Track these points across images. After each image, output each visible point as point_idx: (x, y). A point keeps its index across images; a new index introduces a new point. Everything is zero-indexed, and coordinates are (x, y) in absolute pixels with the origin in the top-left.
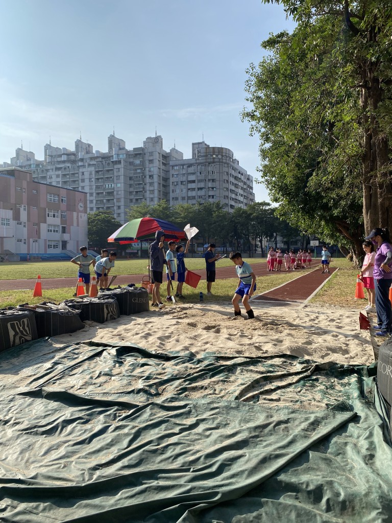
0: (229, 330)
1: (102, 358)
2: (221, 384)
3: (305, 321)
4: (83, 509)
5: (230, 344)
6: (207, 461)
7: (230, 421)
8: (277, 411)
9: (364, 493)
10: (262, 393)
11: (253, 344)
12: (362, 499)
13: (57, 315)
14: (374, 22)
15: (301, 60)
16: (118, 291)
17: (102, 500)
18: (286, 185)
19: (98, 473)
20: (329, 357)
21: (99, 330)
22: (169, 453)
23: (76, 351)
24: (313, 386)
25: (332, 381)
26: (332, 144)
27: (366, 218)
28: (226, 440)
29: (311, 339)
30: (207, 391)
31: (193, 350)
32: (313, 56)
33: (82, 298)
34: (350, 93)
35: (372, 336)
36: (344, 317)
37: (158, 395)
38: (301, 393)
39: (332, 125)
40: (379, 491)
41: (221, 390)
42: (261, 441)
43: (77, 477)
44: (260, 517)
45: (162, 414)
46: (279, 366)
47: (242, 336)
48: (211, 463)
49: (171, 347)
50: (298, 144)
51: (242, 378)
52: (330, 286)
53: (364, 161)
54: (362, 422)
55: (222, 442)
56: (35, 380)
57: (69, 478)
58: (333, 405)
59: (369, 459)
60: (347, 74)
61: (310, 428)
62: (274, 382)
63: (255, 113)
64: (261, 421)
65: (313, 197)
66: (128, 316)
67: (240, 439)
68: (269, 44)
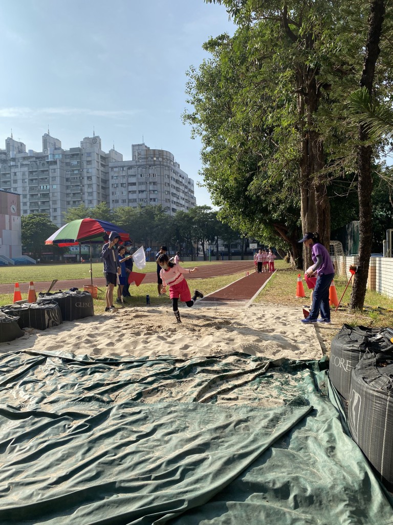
1: (45, 366)
2: (177, 385)
3: (252, 319)
6: (169, 467)
7: (189, 424)
8: (236, 410)
9: (329, 486)
10: (219, 393)
12: (328, 492)
14: (311, 29)
15: (242, 63)
16: (59, 296)
20: (280, 353)
21: (40, 338)
22: (128, 462)
24: (268, 383)
25: (287, 377)
27: (303, 220)
28: (186, 444)
29: (261, 337)
30: (163, 394)
32: (254, 60)
33: (19, 304)
34: (291, 98)
35: (318, 332)
36: (288, 315)
37: (110, 402)
38: (258, 390)
39: (271, 130)
40: (344, 483)
41: (178, 393)
42: (223, 442)
44: (229, 521)
48: (173, 468)
50: (240, 147)
52: (271, 286)
53: (301, 166)
54: (319, 416)
55: (182, 446)
58: (289, 401)
59: (330, 452)
61: (270, 425)
62: (230, 381)
63: (196, 116)
64: (220, 421)
65: (254, 201)
66: (71, 322)
67: (201, 442)
68: (211, 46)
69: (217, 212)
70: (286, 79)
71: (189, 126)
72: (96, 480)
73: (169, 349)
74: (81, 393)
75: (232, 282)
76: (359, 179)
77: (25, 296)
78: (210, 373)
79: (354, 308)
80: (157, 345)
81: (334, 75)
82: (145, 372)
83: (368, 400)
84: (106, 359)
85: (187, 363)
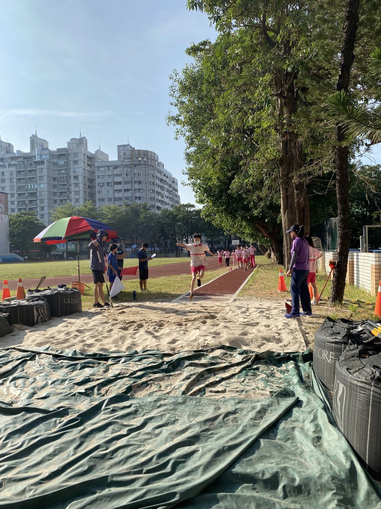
1: (36, 362)
2: (165, 379)
3: (236, 313)
6: (159, 461)
7: (178, 417)
8: (224, 402)
9: (317, 475)
10: (207, 386)
12: (316, 482)
14: (289, 37)
15: (223, 68)
16: (48, 292)
18: (210, 186)
20: (265, 346)
21: (29, 334)
22: (120, 456)
24: (255, 375)
25: (272, 369)
26: (254, 150)
27: (283, 217)
28: (176, 437)
29: (246, 330)
30: (152, 388)
32: (234, 64)
33: (9, 300)
34: (270, 100)
35: (300, 324)
36: (271, 308)
38: (245, 382)
39: (252, 131)
40: (331, 472)
41: (167, 386)
42: (212, 434)
48: (164, 462)
50: (222, 147)
52: (254, 281)
53: (281, 165)
54: (305, 406)
55: (172, 439)
58: (275, 392)
59: (316, 442)
61: (258, 416)
62: (218, 374)
63: (180, 118)
64: (209, 414)
65: (235, 199)
66: (59, 318)
67: (191, 435)
68: (193, 51)
69: (201, 210)
70: (266, 83)
71: (174, 127)
72: (88, 475)
73: (157, 344)
74: (71, 388)
75: (216, 277)
76: (338, 177)
77: (14, 293)
78: (198, 367)
79: (334, 301)
80: (144, 340)
81: (312, 79)
82: (134, 367)
83: (353, 391)
84: (95, 355)
85: (175, 357)
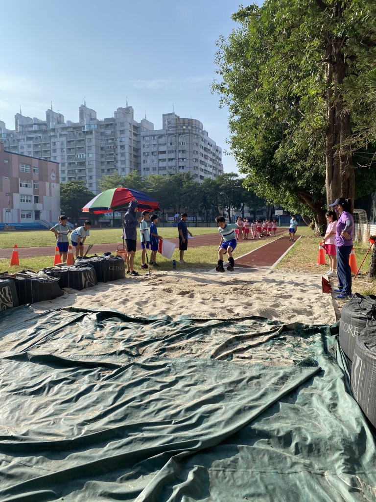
0: (203, 295)
1: (83, 322)
2: (197, 344)
3: (271, 285)
4: (74, 460)
5: (204, 308)
6: (187, 414)
7: (207, 378)
8: (249, 367)
9: (328, 436)
10: (235, 352)
11: (225, 307)
12: (326, 442)
13: (37, 283)
15: (270, 33)
16: (95, 259)
17: (92, 452)
18: (254, 156)
19: (86, 428)
20: (295, 318)
21: (78, 297)
22: (152, 408)
23: (57, 317)
24: (281, 345)
25: (299, 340)
26: (298, 117)
27: (328, 189)
28: (203, 395)
29: (278, 302)
30: (184, 351)
31: (170, 314)
32: (281, 30)
33: (60, 266)
34: (317, 68)
35: (334, 298)
36: (307, 282)
37: (138, 355)
38: (271, 351)
39: (298, 99)
40: (342, 435)
41: (198, 350)
42: (236, 395)
43: (67, 432)
44: (236, 461)
45: (144, 373)
46: (249, 327)
47: (215, 300)
48: (191, 415)
49: (149, 312)
50: (266, 117)
51: (217, 339)
52: (294, 253)
53: (327, 134)
54: (326, 376)
55: (200, 396)
56: (19, 345)
57: (59, 434)
58: (299, 361)
59: (332, 408)
60: (314, 49)
61: (280, 382)
62: (246, 342)
63: (225, 86)
64: (235, 377)
65: (279, 169)
66: (105, 284)
67: (217, 394)
68: (240, 17)
69: (244, 179)
71: (218, 96)
75: (255, 248)
78: (227, 334)
79: (373, 276)
81: (361, 46)
83: (368, 364)
